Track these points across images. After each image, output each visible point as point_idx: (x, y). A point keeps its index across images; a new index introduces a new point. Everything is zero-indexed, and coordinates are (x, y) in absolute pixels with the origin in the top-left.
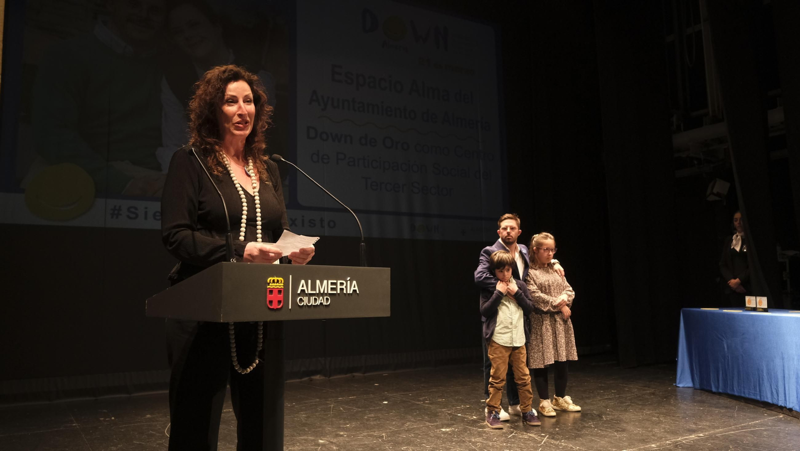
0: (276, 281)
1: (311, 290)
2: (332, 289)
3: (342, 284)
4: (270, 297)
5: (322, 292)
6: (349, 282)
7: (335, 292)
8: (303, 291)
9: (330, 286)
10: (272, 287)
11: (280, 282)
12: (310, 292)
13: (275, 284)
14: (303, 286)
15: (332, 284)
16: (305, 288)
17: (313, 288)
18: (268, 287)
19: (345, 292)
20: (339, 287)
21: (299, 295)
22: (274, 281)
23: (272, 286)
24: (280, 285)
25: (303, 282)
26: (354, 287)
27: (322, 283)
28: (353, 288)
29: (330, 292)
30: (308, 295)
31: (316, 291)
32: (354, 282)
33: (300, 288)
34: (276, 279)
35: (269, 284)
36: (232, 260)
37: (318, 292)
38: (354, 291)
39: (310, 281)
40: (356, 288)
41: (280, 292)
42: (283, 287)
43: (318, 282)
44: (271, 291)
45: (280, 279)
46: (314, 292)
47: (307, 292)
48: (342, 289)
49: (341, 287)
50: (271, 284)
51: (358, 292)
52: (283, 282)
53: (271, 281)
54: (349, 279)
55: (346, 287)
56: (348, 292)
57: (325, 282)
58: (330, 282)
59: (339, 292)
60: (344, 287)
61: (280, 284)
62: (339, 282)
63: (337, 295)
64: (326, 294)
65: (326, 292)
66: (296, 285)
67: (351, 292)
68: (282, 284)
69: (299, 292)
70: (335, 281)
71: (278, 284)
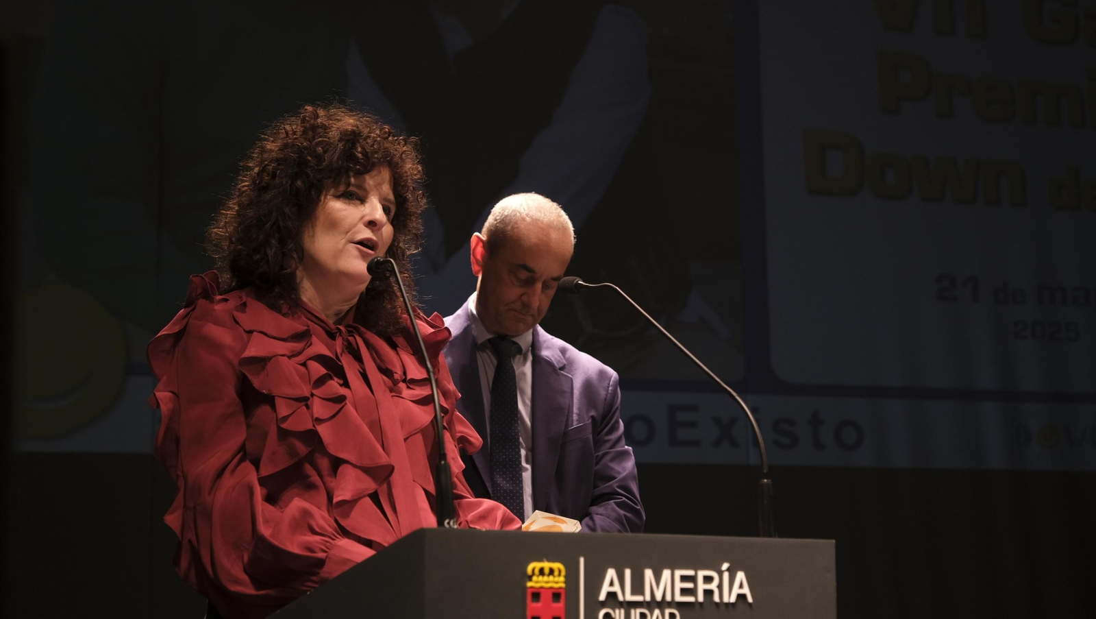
0: (547, 571)
1: (633, 592)
2: (684, 592)
3: (708, 579)
4: (533, 607)
5: (659, 597)
6: (726, 576)
7: (691, 599)
8: (612, 595)
9: (679, 585)
10: (538, 585)
11: (556, 573)
12: (629, 597)
13: (546, 578)
14: (612, 584)
15: (684, 579)
16: (616, 588)
17: (638, 587)
18: (529, 584)
19: (716, 598)
20: (702, 587)
21: (603, 604)
22: (542, 572)
23: (537, 582)
24: (558, 582)
25: (611, 573)
26: (741, 586)
27: (658, 577)
28: (736, 590)
29: (679, 598)
30: (625, 605)
31: (642, 593)
32: (740, 576)
33: (605, 589)
34: (547, 565)
35: (530, 578)
36: (449, 523)
37: (648, 598)
38: (741, 597)
39: (628, 573)
40: (746, 590)
41: (556, 595)
42: (563, 585)
43: (649, 574)
44: (536, 595)
45: (557, 566)
46: (639, 598)
47: (621, 598)
48: (708, 593)
49: (708, 587)
50: (535, 578)
51: (750, 599)
52: (563, 573)
53: (537, 571)
54: (725, 566)
55: (720, 587)
56: (726, 600)
57: (666, 574)
58: (679, 573)
59: (701, 598)
60: (713, 586)
61: (557, 579)
62: (701, 574)
63: (697, 606)
64: (672, 604)
65: (669, 598)
66: (594, 582)
67: (733, 599)
68: (562, 579)
69: (602, 597)
70: (691, 573)
71: (551, 578)
